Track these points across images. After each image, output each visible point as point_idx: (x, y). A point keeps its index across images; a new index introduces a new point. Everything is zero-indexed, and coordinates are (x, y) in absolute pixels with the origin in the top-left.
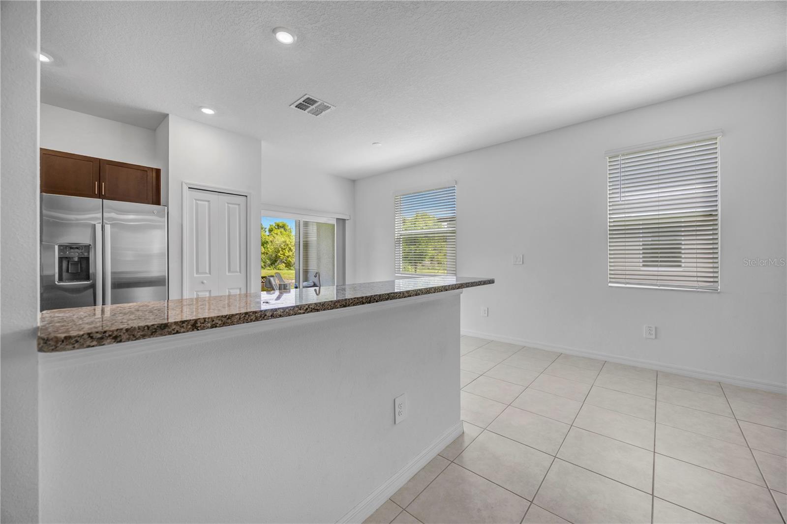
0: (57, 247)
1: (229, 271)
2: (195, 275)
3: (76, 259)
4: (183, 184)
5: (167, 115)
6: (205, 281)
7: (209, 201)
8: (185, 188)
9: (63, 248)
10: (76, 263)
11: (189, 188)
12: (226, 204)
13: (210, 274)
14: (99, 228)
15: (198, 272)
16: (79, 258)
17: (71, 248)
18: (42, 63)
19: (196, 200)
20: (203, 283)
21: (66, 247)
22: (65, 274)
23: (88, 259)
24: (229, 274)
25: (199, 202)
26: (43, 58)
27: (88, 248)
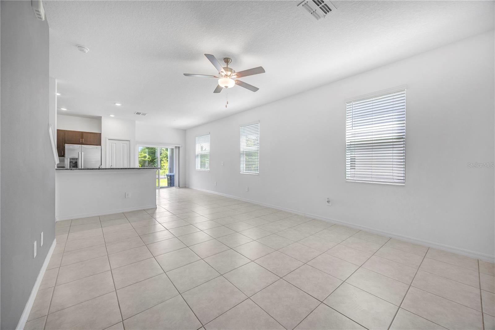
0: (69, 159)
3: (74, 162)
5: (101, 117)
8: (107, 139)
9: (70, 159)
10: (74, 163)
12: (122, 144)
14: (80, 153)
17: (73, 159)
18: (57, 96)
21: (71, 159)
22: (71, 166)
23: (77, 162)
25: (112, 144)
26: (58, 94)
27: (77, 159)
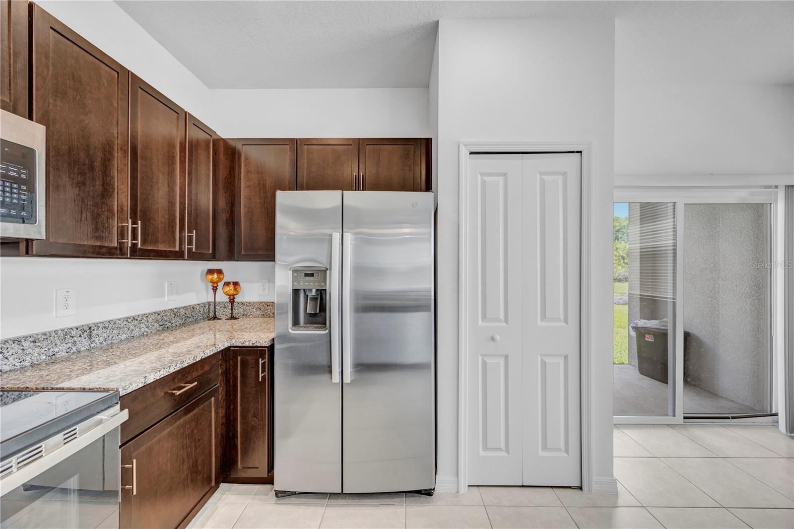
0: (290, 273)
1: (544, 317)
2: (480, 322)
3: (315, 293)
4: (461, 145)
6: (498, 337)
7: (505, 175)
8: (464, 152)
9: (298, 274)
10: (314, 299)
11: (471, 153)
13: (506, 321)
14: (336, 239)
15: (484, 317)
16: (317, 290)
17: (306, 275)
19: (482, 174)
20: (493, 339)
21: (303, 272)
22: (301, 316)
23: (325, 290)
24: (544, 324)
25: (487, 179)
27: (324, 274)
